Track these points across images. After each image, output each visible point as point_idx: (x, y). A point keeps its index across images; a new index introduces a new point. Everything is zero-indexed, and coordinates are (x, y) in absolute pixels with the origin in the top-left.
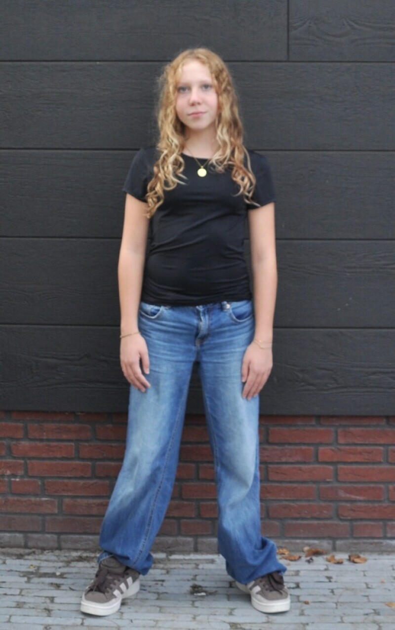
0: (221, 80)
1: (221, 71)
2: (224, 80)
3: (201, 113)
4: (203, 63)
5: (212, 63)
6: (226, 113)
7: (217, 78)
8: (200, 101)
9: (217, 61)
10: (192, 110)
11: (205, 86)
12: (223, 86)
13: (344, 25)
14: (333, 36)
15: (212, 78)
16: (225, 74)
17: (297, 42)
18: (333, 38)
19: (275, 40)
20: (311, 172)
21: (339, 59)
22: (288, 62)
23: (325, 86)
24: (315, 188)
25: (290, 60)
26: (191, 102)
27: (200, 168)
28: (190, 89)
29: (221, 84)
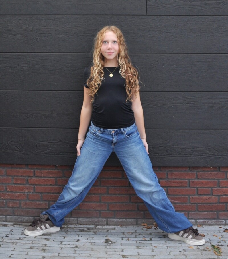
1: (121, 36)
3: (112, 53)
4: (114, 32)
6: (123, 53)
7: (119, 39)
8: (112, 48)
9: (119, 32)
10: (108, 51)
11: (114, 42)
12: (121, 43)
15: (117, 39)
16: (122, 38)
17: (151, 7)
18: (166, 5)
19: (141, 6)
20: (157, 63)
21: (169, 14)
22: (147, 15)
23: (163, 26)
24: (158, 69)
25: (148, 15)
26: (108, 48)
27: (111, 74)
28: (108, 42)
29: (121, 41)
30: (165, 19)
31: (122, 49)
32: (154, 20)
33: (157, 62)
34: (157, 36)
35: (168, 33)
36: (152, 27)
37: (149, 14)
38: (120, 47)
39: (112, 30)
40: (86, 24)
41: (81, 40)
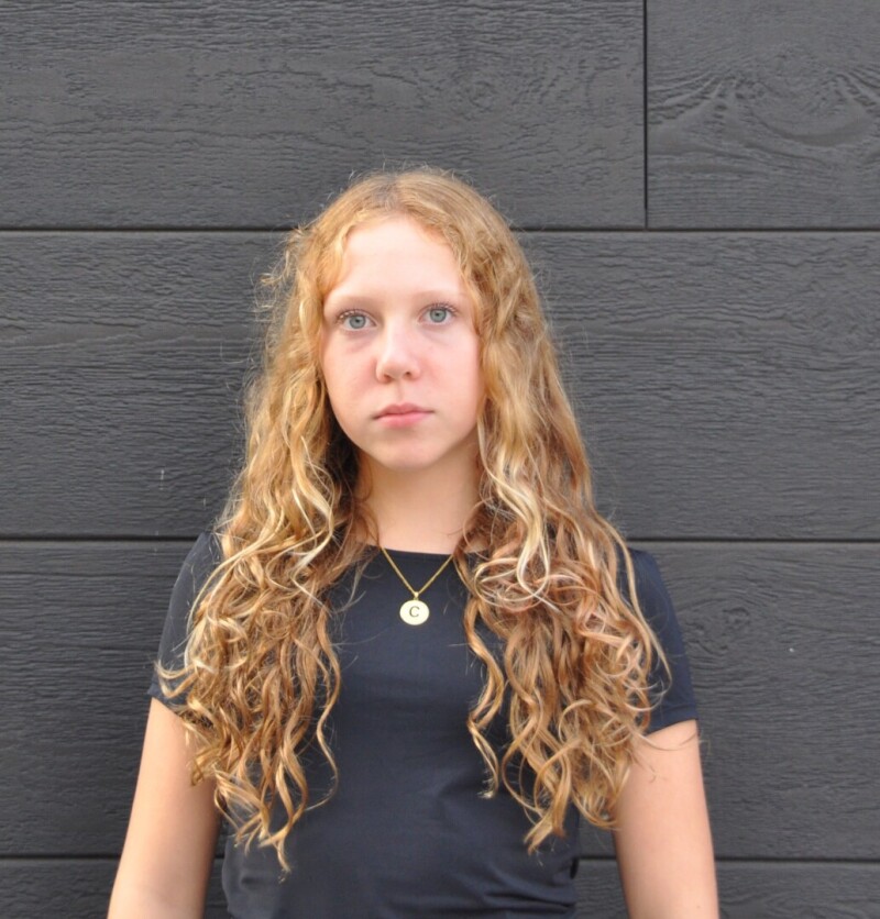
0: (497, 287)
1: (497, 254)
2: (507, 291)
3: (415, 410)
4: (432, 226)
5: (464, 226)
6: (518, 409)
7: (480, 278)
8: (415, 368)
9: (481, 221)
10: (385, 397)
11: (436, 311)
12: (503, 315)
13: (842, 101)
14: (804, 139)
15: (462, 282)
16: (509, 266)
17: (678, 161)
18: (801, 149)
19: (598, 154)
20: (733, 618)
21: (827, 221)
22: (648, 229)
23: (780, 313)
24: (748, 674)
25: (652, 225)
26: (380, 370)
27: (411, 597)
28: (377, 319)
29: (494, 303)
30: (795, 261)
31: (514, 372)
32: (706, 270)
33: (736, 610)
34: (732, 395)
35: (826, 377)
36: (693, 324)
37: (667, 223)
38: (494, 353)
39: (411, 210)
40: (151, 299)
41: (114, 432)
